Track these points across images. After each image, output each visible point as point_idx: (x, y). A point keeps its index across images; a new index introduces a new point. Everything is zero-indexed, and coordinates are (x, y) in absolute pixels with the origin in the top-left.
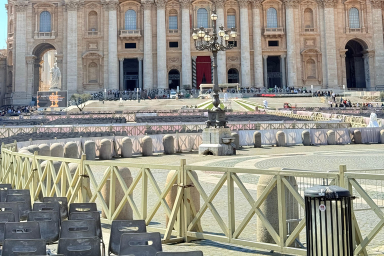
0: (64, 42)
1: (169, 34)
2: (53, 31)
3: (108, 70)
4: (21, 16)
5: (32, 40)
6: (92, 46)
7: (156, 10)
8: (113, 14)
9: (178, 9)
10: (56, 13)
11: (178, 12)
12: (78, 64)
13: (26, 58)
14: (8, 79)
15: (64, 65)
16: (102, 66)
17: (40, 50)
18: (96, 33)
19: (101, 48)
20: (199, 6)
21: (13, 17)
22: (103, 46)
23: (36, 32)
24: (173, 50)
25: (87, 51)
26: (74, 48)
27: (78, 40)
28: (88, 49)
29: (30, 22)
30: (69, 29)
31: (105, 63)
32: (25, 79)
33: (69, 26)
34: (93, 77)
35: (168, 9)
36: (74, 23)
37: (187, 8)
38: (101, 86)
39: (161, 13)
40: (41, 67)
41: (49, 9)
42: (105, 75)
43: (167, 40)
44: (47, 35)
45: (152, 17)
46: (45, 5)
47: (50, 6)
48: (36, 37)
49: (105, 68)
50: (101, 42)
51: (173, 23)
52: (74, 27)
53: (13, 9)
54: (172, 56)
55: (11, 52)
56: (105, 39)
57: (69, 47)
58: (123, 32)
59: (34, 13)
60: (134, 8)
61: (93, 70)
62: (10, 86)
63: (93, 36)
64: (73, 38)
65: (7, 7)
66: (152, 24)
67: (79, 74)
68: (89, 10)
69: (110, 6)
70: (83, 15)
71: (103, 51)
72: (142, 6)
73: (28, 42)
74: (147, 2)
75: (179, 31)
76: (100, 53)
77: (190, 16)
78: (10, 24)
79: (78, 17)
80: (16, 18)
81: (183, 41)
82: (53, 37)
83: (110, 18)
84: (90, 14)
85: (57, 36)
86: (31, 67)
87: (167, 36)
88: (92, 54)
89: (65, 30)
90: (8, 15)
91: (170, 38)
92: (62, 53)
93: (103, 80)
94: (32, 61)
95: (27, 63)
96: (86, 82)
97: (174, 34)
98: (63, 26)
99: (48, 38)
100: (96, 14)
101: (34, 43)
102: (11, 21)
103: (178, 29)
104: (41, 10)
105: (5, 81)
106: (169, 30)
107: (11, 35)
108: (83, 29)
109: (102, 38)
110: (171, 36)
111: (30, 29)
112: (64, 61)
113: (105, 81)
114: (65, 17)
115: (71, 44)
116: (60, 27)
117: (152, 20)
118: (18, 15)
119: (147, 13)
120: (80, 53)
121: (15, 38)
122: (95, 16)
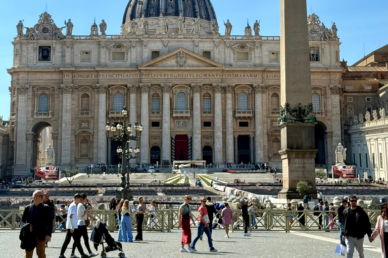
0: (60, 121)
1: (152, 115)
2: (50, 112)
3: (97, 146)
4: (22, 98)
5: (32, 119)
6: (84, 125)
7: (141, 94)
8: (103, 97)
9: (160, 93)
10: (53, 95)
11: (160, 95)
12: (71, 141)
13: (26, 134)
14: (10, 153)
15: (59, 141)
16: (92, 142)
17: (38, 127)
18: (88, 114)
19: (91, 126)
20: (179, 91)
21: (15, 99)
22: (94, 125)
23: (35, 112)
24: (155, 129)
25: (79, 129)
26: (68, 127)
27: (72, 119)
28: (80, 128)
29: (30, 103)
30: (64, 109)
31: (95, 140)
32: (24, 153)
33: (64, 107)
34: (84, 152)
35: (152, 93)
36: (69, 105)
37: (167, 92)
38: (91, 160)
39: (145, 97)
40: (39, 142)
41: (47, 92)
42: (95, 151)
43: (150, 120)
44: (45, 114)
45: (137, 99)
46: (43, 88)
47: (48, 89)
48: (35, 116)
49: (95, 144)
50: (92, 121)
51: (155, 106)
52: (69, 108)
53: (16, 92)
54: (154, 134)
55: (13, 129)
56: (95, 119)
57: (63, 125)
58: (111, 113)
59: (34, 95)
60: (121, 91)
61: (84, 146)
62: (12, 158)
63: (85, 116)
64: (67, 117)
65: (10, 89)
66: (137, 106)
67: (72, 149)
68: (81, 93)
69: (100, 90)
70: (77, 98)
71: (94, 130)
72: (128, 90)
73: (28, 121)
74: (133, 86)
75: (161, 113)
76: (91, 131)
77: (171, 99)
78: (13, 104)
79: (72, 99)
80: (18, 100)
81: (164, 121)
82: (50, 116)
83: (100, 100)
84: (83, 96)
85: (53, 115)
86: (30, 142)
87: (150, 117)
88: (84, 132)
89: (60, 110)
90: (11, 97)
91: (152, 119)
92: (57, 130)
93: (93, 155)
94: (31, 137)
95: (27, 139)
96: (78, 156)
97: (156, 115)
98: (59, 107)
99: (46, 117)
100: (88, 96)
101: (33, 121)
102: (14, 102)
103: (160, 111)
104: (40, 92)
105: (8, 154)
106: (151, 112)
107: (13, 115)
108: (77, 109)
109: (93, 117)
110: (154, 117)
111: (30, 109)
112: (59, 138)
113: (95, 156)
114: (60, 99)
115: (66, 123)
116: (56, 108)
117: (137, 103)
118: (20, 97)
119: (133, 96)
120: (74, 131)
121: (17, 117)
122: (87, 99)
